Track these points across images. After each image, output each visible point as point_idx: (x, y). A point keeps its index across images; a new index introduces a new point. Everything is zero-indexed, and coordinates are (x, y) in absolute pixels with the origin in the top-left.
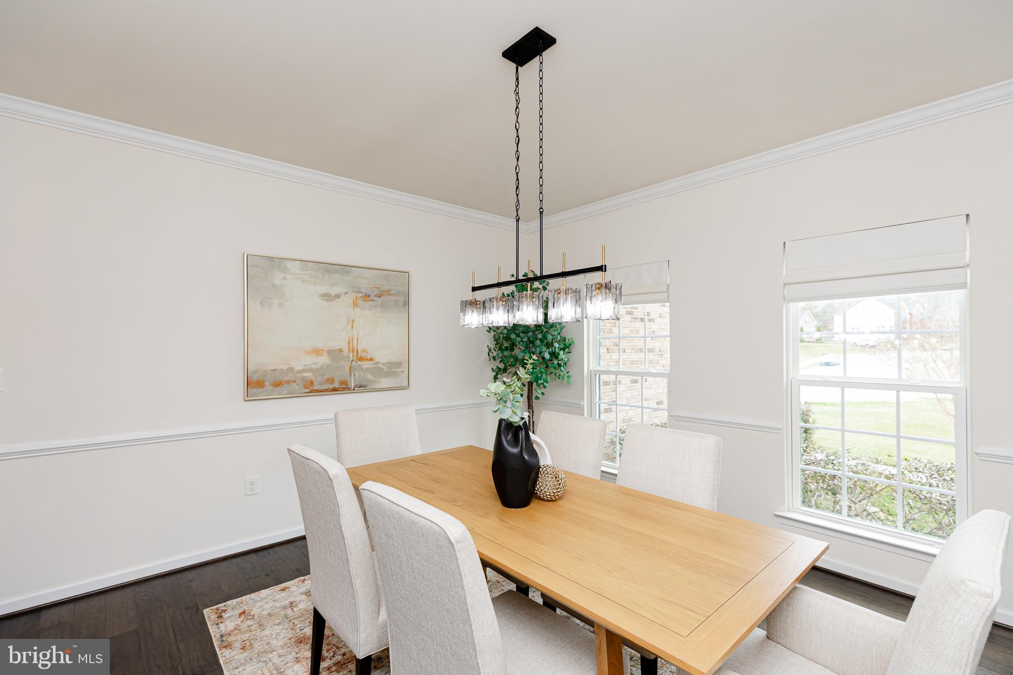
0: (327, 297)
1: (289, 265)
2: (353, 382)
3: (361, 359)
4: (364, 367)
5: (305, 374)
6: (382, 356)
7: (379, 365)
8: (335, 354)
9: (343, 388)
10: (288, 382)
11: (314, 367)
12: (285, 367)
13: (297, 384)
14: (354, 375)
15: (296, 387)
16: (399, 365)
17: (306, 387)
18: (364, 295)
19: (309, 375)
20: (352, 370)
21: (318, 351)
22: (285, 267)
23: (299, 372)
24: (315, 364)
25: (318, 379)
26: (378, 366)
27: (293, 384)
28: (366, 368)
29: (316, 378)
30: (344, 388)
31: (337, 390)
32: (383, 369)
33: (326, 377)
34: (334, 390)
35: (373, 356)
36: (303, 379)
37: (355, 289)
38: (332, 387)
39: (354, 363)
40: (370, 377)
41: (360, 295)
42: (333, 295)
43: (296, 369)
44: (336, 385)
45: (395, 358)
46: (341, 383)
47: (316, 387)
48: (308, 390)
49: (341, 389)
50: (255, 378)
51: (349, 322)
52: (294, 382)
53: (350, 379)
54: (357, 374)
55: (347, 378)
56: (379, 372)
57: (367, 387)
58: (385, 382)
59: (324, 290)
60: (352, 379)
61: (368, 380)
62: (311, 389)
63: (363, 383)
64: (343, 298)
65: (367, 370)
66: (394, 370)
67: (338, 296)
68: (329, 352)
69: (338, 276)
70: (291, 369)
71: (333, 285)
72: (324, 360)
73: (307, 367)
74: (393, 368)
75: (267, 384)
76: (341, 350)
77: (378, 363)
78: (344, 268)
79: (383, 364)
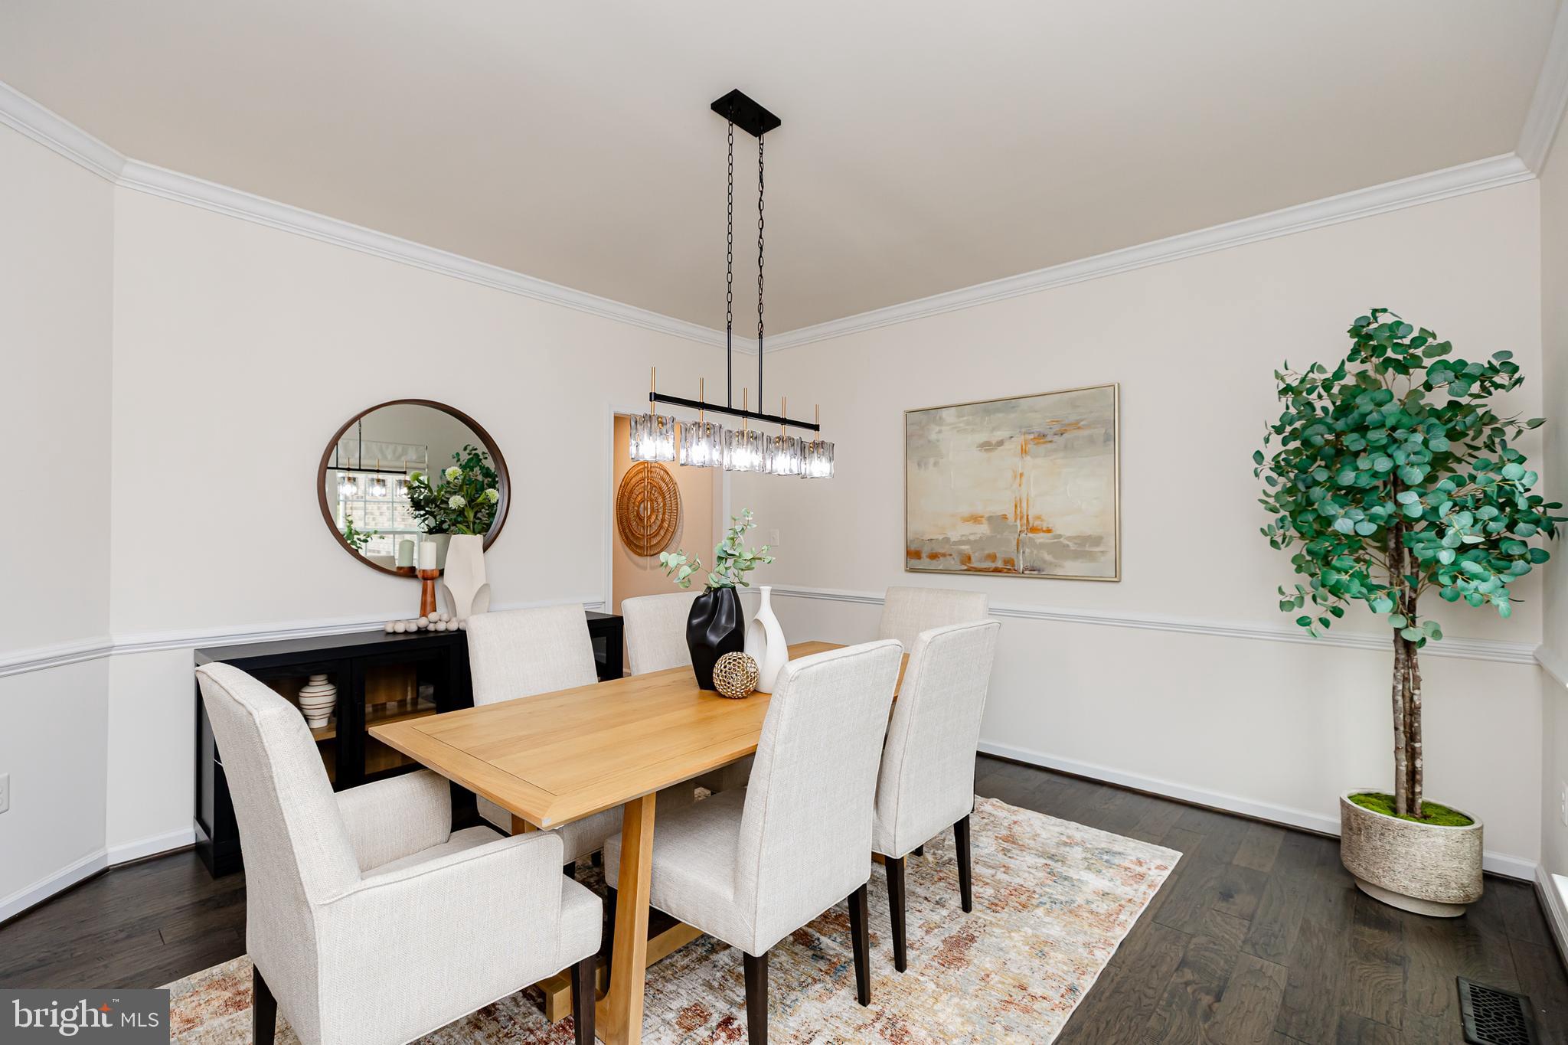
0: (987, 446)
1: (945, 413)
2: (1021, 562)
3: (1034, 530)
4: (1038, 541)
5: (963, 547)
6: (1067, 526)
7: (1062, 540)
8: (998, 521)
9: (1007, 569)
10: (944, 555)
11: (972, 538)
12: (941, 537)
13: (954, 559)
14: (1024, 552)
15: (953, 563)
16: (1097, 540)
17: (963, 563)
18: (1036, 435)
19: (965, 548)
20: (1021, 546)
21: (976, 518)
22: (941, 418)
23: (955, 543)
24: (972, 534)
25: (976, 554)
26: (1060, 542)
27: (948, 557)
28: (1040, 543)
29: (974, 553)
30: (1010, 569)
31: (1000, 572)
32: (1068, 546)
33: (987, 552)
34: (997, 570)
35: (1050, 526)
36: (960, 553)
37: (1023, 430)
38: (993, 565)
39: (1023, 535)
40: (1048, 557)
41: (1032, 436)
42: (994, 442)
43: (953, 540)
44: (999, 564)
45: (1089, 529)
46: (1006, 562)
47: (975, 564)
48: (966, 568)
49: (1005, 570)
50: (913, 548)
51: (1015, 477)
52: (951, 555)
53: (1018, 557)
54: (1027, 550)
55: (1014, 556)
56: (1061, 549)
57: (1043, 571)
58: (1071, 567)
59: (983, 437)
60: (1021, 558)
61: (1045, 562)
62: (968, 567)
63: (1037, 564)
64: (1007, 445)
65: (1042, 546)
66: (1087, 549)
67: (1001, 443)
68: (990, 519)
69: (1000, 415)
70: (947, 540)
71: (994, 429)
72: (984, 529)
73: (964, 538)
74: (1085, 546)
75: (924, 555)
76: (1005, 517)
77: (1060, 536)
78: (1007, 403)
79: (1069, 538)
